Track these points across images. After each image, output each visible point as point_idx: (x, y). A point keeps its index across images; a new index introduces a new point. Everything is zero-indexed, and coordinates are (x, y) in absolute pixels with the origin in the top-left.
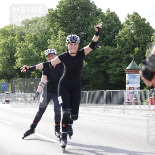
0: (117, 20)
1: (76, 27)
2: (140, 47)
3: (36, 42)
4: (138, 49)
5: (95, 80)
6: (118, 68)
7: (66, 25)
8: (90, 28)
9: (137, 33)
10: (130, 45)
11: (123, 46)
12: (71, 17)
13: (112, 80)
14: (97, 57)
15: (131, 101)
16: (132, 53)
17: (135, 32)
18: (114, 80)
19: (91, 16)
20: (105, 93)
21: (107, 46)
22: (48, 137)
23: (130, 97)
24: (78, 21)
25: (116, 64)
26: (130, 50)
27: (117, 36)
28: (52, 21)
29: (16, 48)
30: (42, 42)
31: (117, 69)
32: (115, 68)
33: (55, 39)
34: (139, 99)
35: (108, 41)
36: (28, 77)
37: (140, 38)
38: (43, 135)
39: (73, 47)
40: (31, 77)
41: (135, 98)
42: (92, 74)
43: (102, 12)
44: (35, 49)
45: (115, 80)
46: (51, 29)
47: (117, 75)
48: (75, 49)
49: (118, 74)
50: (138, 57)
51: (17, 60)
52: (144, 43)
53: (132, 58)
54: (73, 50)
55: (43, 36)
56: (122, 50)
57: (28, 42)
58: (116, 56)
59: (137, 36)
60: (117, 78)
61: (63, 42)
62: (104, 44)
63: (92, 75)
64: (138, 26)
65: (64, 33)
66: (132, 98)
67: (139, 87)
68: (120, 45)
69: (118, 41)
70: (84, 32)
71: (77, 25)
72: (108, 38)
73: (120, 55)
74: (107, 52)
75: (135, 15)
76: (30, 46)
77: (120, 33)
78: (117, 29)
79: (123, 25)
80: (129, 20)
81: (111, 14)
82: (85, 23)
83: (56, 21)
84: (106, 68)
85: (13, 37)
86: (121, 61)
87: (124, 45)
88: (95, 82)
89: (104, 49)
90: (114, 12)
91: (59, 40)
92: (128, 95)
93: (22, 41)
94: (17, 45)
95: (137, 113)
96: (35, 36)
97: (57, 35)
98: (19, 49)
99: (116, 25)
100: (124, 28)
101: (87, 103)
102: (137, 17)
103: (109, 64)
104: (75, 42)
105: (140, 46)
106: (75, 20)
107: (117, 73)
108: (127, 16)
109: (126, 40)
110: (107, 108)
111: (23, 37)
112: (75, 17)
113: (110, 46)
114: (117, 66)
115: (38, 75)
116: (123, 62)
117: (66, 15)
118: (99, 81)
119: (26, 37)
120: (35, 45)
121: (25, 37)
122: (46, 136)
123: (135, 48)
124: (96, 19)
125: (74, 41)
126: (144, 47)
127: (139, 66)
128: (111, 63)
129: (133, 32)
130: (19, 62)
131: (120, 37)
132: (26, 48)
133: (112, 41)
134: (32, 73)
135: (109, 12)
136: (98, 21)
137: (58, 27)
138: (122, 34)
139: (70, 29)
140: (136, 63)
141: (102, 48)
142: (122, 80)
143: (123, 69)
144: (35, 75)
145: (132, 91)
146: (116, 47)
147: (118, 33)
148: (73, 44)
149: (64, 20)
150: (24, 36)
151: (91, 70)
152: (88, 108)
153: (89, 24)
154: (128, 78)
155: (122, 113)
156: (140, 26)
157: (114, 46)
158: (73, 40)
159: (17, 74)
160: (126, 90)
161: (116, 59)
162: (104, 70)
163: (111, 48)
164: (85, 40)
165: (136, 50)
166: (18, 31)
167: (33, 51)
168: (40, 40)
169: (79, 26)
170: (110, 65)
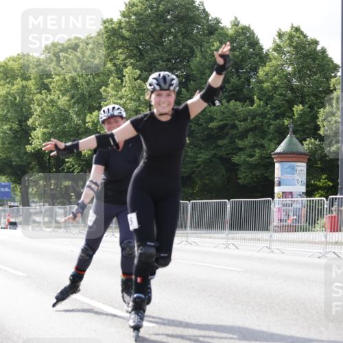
0: (254, 43)
1: (164, 59)
2: (306, 103)
3: (76, 92)
4: (301, 107)
5: (207, 177)
6: (257, 151)
7: (142, 54)
8: (195, 62)
9: (300, 73)
10: (285, 100)
11: (268, 102)
12: (154, 38)
13: (244, 177)
14: (211, 125)
15: (287, 224)
16: (288, 117)
17: (294, 71)
18: (247, 176)
19: (197, 36)
20: (228, 206)
21: (232, 103)
22: (104, 303)
23: (283, 213)
24: (168, 46)
25: (252, 141)
26: (284, 110)
27: (254, 80)
28: (111, 47)
29: (31, 106)
30: (89, 92)
31: (255, 151)
32: (251, 150)
33: (118, 87)
34: (303, 220)
35: (234, 90)
36: (58, 171)
37: (305, 83)
38: (92, 298)
39: (162, 99)
40: (64, 169)
41: (295, 217)
42: (199, 163)
43: (221, 25)
44: (73, 108)
45: (250, 176)
46: (109, 65)
47: (256, 165)
48: (169, 105)
49: (256, 163)
50: (301, 125)
51: (34, 134)
52: (314, 95)
53: (288, 129)
54: (162, 107)
55: (92, 79)
56: (266, 111)
57: (58, 92)
58: (253, 123)
59: (300, 79)
60: (254, 173)
61: (135, 93)
62: (225, 97)
63: (200, 165)
64: (300, 57)
65: (138, 72)
66: (289, 216)
67: (303, 193)
68: (260, 100)
69: (256, 91)
70: (183, 70)
71: (166, 56)
72: (235, 83)
73: (262, 122)
74: (234, 114)
75: (294, 33)
76: (63, 101)
77: (261, 73)
78: (255, 63)
79: (267, 55)
80: (282, 44)
81: (241, 31)
82: (184, 50)
83: (119, 47)
84: (230, 151)
85: (24, 83)
86: (264, 134)
87: (271, 98)
88: (207, 182)
89: (226, 107)
90: (247, 25)
91: (127, 89)
92: (279, 210)
93: (45, 91)
94: (33, 100)
95: (300, 250)
96: (73, 80)
97: (121, 77)
98: (39, 110)
99: (252, 54)
100: (270, 61)
101: (189, 228)
102: (299, 37)
103: (237, 141)
104: (168, 89)
105: (307, 100)
106: (161, 43)
107: (255, 160)
108: (277, 34)
109: (275, 88)
110: (233, 239)
111: (46, 81)
112: (161, 37)
113: (240, 101)
114: (255, 146)
115: (80, 165)
116: (269, 137)
117: (141, 34)
118: (215, 178)
119: (53, 82)
120: (73, 101)
121: (51, 83)
122: (98, 301)
123: (295, 106)
124: (207, 43)
125: (167, 87)
126: (314, 104)
127: (303, 145)
128: (242, 140)
129: (290, 69)
130: (38, 138)
131: (261, 82)
132: (53, 106)
133: (245, 90)
134: (67, 162)
135: (237, 25)
136: (213, 45)
137: (125, 59)
138: (267, 75)
139: (150, 64)
140: (298, 139)
141: (222, 104)
142: (267, 176)
143: (269, 151)
144: (73, 166)
145: (288, 200)
146: (252, 103)
147: (257, 72)
148: (164, 93)
149: (137, 44)
150: (50, 80)
151: (197, 154)
152: (190, 239)
153: (192, 52)
154: (280, 173)
155: (267, 249)
156: (306, 56)
157: (248, 101)
158: (163, 85)
159: (33, 163)
160: (276, 199)
161: (251, 130)
162: (227, 154)
163: (242, 107)
164: (183, 87)
165: (297, 111)
166: (36, 69)
167: (69, 113)
168: (85, 88)
169: (171, 56)
170: (240, 144)
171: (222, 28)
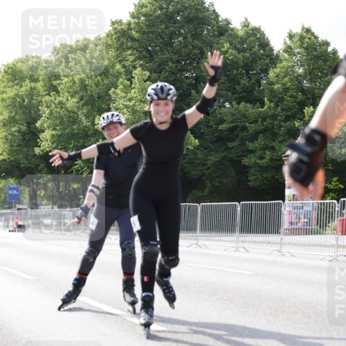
0: (264, 44)
1: (174, 60)
3: (84, 94)
5: (217, 180)
6: (268, 153)
7: (151, 56)
9: (311, 75)
10: (295, 102)
11: (279, 104)
12: (164, 39)
13: (254, 179)
14: (221, 127)
15: (297, 227)
16: (300, 119)
17: (305, 72)
18: (258, 178)
19: (207, 37)
20: (239, 209)
21: (243, 104)
23: (294, 216)
24: (178, 48)
25: (263, 143)
26: (295, 112)
27: (264, 82)
28: (121, 48)
29: (40, 108)
30: (99, 94)
31: (265, 154)
32: (262, 152)
33: (127, 89)
34: (314, 222)
35: (244, 92)
36: (66, 173)
37: (316, 85)
40: (72, 172)
41: (306, 220)
42: (210, 165)
43: (231, 26)
44: (82, 109)
45: (260, 178)
46: (118, 66)
47: (266, 167)
49: (267, 165)
51: (42, 136)
53: (299, 130)
54: (160, 115)
55: (101, 80)
56: (277, 113)
57: (66, 94)
58: (263, 125)
59: (311, 81)
60: (264, 176)
62: (235, 99)
63: (210, 167)
64: (311, 59)
65: (148, 74)
66: (299, 218)
68: (271, 101)
69: (267, 93)
70: (193, 72)
71: (175, 57)
72: (245, 85)
73: (272, 124)
74: (244, 116)
75: (305, 34)
76: (72, 103)
77: (272, 74)
78: (266, 65)
79: (278, 56)
80: (292, 45)
81: (251, 32)
82: (194, 51)
83: (129, 48)
84: (241, 153)
85: (33, 84)
86: (274, 136)
87: (281, 100)
88: (217, 184)
89: (237, 109)
90: (257, 27)
91: (136, 90)
92: (290, 213)
93: (54, 93)
94: (42, 102)
95: (311, 253)
96: (82, 81)
97: (130, 79)
98: (47, 111)
99: (263, 55)
100: (281, 62)
101: (198, 231)
102: (310, 39)
103: (247, 143)
106: (171, 45)
107: (266, 162)
108: (287, 35)
109: (286, 90)
110: (243, 242)
111: (55, 83)
112: (171, 38)
113: (251, 103)
114: (265, 148)
116: (280, 139)
117: (150, 35)
118: (225, 181)
119: (62, 84)
120: (82, 102)
121: (59, 84)
122: (108, 305)
123: (306, 108)
124: (217, 44)
125: (164, 97)
128: (252, 142)
129: (301, 71)
130: (47, 140)
131: (272, 83)
132: (62, 108)
133: (255, 92)
134: (76, 165)
135: (247, 26)
136: (223, 47)
137: (134, 61)
138: (277, 76)
139: (160, 65)
141: (232, 107)
142: (277, 179)
143: (280, 153)
144: (82, 169)
145: (299, 203)
146: (263, 105)
147: (268, 74)
148: (162, 102)
149: (147, 46)
150: (59, 81)
151: (208, 156)
152: (200, 242)
153: (202, 53)
155: (277, 252)
156: (317, 58)
157: (258, 103)
158: (160, 95)
159: (42, 165)
160: (287, 201)
161: (263, 131)
162: (238, 156)
163: (252, 109)
164: (193, 89)
165: (308, 113)
166: (45, 71)
167: (78, 115)
168: (94, 90)
169: (181, 58)
170: (251, 146)
171: (232, 30)
